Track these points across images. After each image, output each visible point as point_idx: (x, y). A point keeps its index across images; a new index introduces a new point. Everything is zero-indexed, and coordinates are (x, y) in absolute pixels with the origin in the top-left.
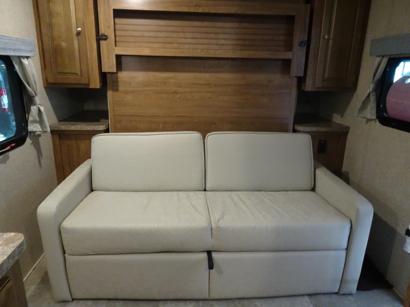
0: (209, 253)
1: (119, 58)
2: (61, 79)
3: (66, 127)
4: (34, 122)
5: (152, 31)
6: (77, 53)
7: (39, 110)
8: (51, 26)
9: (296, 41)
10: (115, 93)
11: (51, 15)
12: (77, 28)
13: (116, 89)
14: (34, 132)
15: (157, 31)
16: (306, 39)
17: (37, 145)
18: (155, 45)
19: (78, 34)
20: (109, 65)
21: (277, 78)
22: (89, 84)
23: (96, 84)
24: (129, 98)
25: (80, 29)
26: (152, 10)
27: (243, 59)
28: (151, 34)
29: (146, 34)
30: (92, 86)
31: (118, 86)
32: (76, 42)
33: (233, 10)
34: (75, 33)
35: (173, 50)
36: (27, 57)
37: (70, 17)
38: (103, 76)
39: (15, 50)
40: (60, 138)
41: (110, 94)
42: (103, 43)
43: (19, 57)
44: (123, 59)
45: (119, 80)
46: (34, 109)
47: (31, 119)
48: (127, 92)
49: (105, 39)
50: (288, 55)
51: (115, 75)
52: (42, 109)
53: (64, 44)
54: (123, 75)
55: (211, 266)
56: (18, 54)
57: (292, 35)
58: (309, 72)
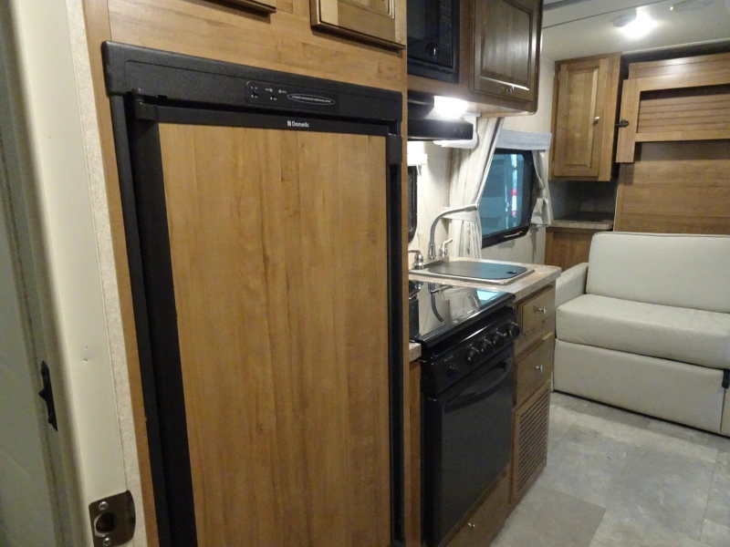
0: (726, 371)
1: (639, 145)
2: (567, 172)
3: (562, 224)
4: (538, 214)
5: (688, 110)
6: (590, 143)
7: (544, 203)
8: (567, 117)
10: (627, 187)
11: (569, 106)
12: (595, 116)
13: (629, 182)
14: (535, 225)
15: (695, 110)
17: (533, 238)
18: (691, 127)
19: (596, 122)
20: (626, 154)
22: (597, 177)
23: (606, 176)
24: (645, 193)
25: (598, 118)
26: (691, 86)
28: (687, 114)
29: (680, 115)
30: (600, 179)
31: (632, 178)
32: (591, 132)
34: (591, 122)
35: (715, 132)
36: (544, 151)
37: (589, 105)
38: (616, 167)
39: (537, 145)
40: (555, 237)
41: (620, 189)
42: (622, 131)
43: (538, 151)
44: (644, 147)
45: (635, 171)
46: (539, 201)
47: (535, 211)
48: (643, 186)
49: (625, 126)
51: (630, 166)
52: (547, 201)
53: (577, 135)
54: (642, 166)
55: (726, 384)
56: (538, 148)
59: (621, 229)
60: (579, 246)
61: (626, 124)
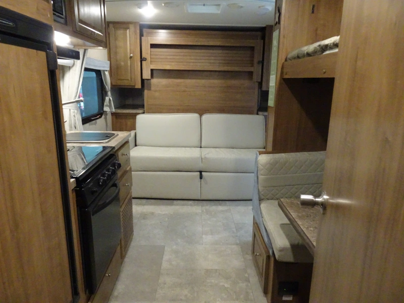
0: (201, 172)
1: (152, 70)
2: (120, 83)
3: (119, 111)
4: (107, 106)
5: (171, 55)
6: (129, 68)
7: (110, 99)
8: (116, 53)
9: (256, 61)
10: (149, 91)
11: (116, 47)
12: (130, 54)
13: (149, 89)
14: (106, 112)
15: (174, 55)
16: (261, 60)
17: (106, 118)
18: (173, 64)
19: (131, 57)
20: (147, 75)
21: (246, 83)
22: (135, 86)
23: (139, 86)
24: (157, 94)
25: (132, 55)
27: (224, 71)
28: (171, 57)
29: (169, 57)
30: (136, 87)
31: (151, 87)
32: (129, 62)
33: (218, 44)
34: (129, 57)
35: (184, 67)
36: (107, 71)
37: (126, 49)
38: (143, 81)
39: (104, 67)
40: (116, 118)
41: (146, 92)
42: (144, 63)
43: (104, 71)
44: (154, 72)
45: (152, 83)
46: (107, 99)
47: (105, 104)
48: (156, 91)
49: (145, 60)
50: (251, 69)
51: (149, 81)
52: (111, 99)
53: (122, 64)
54: (155, 81)
55: (201, 177)
56: (104, 69)
57: (253, 57)
58: (264, 79)
59: (149, 112)
60: (129, 122)
61: (145, 59)
